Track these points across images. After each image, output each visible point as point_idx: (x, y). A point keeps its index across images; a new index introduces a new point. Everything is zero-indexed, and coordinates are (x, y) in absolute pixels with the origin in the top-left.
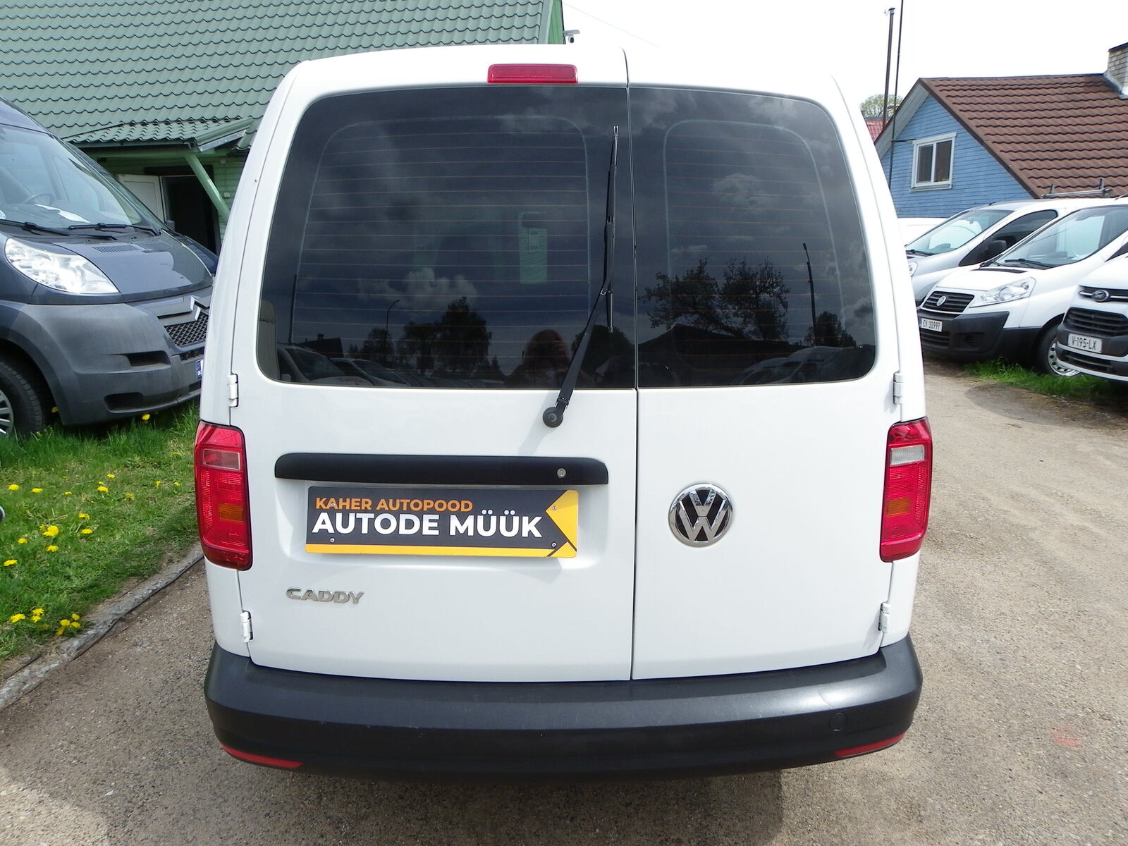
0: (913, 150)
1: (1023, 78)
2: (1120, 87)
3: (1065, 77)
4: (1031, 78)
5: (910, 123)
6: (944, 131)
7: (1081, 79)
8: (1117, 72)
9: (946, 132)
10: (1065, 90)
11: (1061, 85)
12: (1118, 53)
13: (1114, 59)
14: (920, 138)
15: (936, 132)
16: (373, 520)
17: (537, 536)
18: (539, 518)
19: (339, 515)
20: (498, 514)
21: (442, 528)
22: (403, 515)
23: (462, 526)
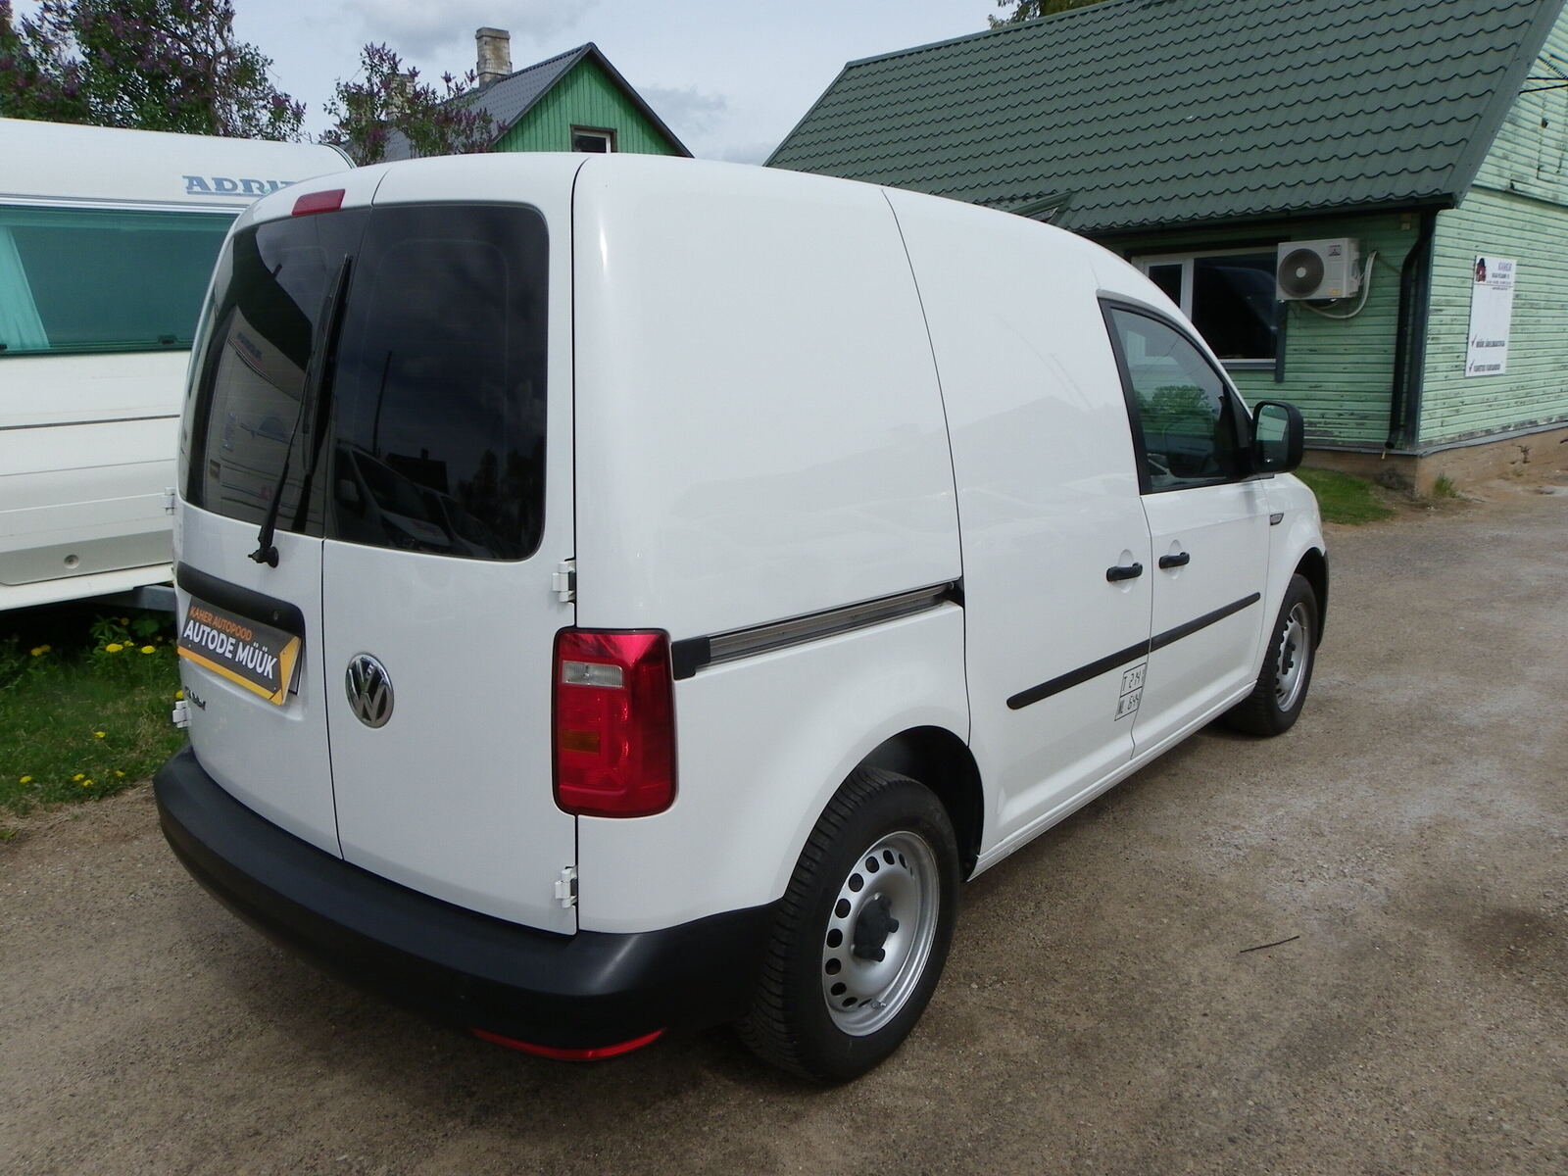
16: (208, 634)
17: (271, 677)
18: (275, 660)
19: (197, 624)
20: (260, 649)
21: (234, 652)
22: (221, 634)
23: (243, 655)
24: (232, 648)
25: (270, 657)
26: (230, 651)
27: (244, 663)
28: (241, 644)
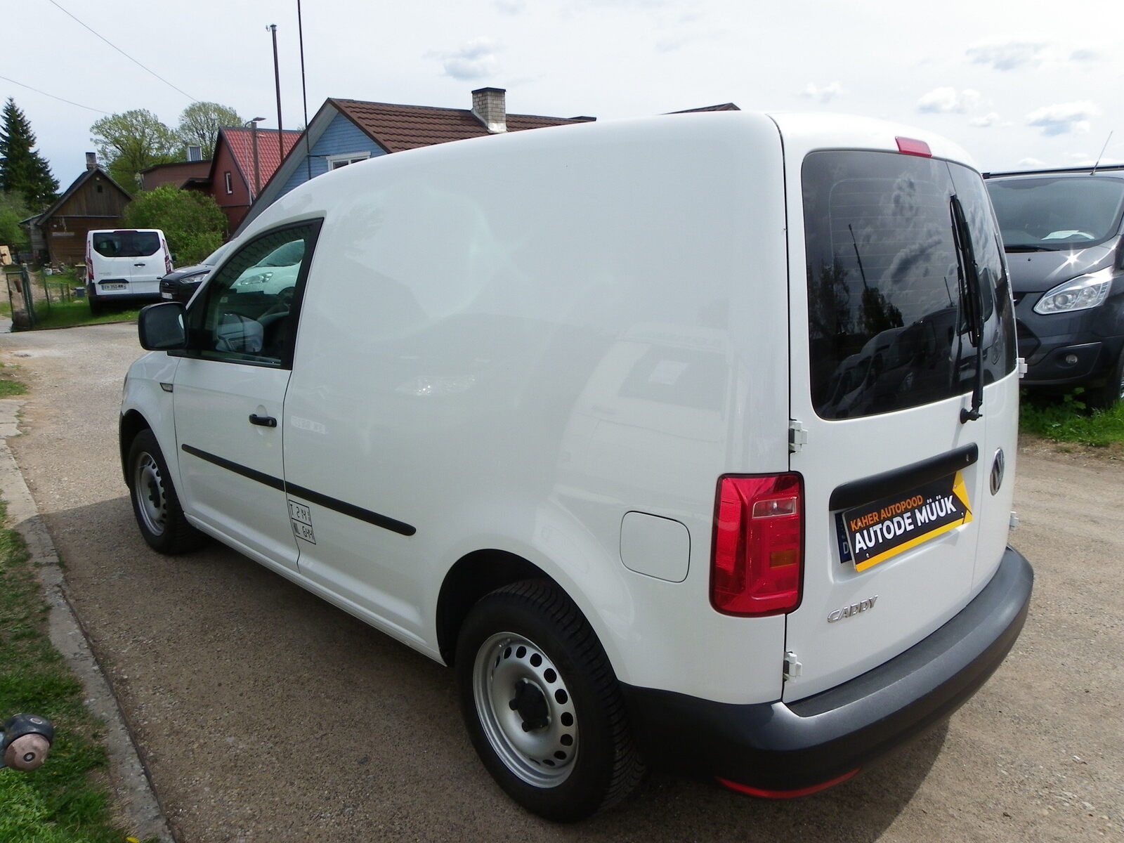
0: (327, 166)
1: (413, 107)
2: (486, 123)
3: (444, 110)
4: (420, 108)
5: (321, 139)
6: (357, 149)
7: (457, 114)
8: (481, 111)
9: (360, 151)
10: (448, 121)
11: (444, 117)
12: (480, 95)
13: (477, 100)
14: (333, 154)
15: (351, 150)
16: (881, 530)
17: (954, 510)
18: (951, 497)
19: (865, 532)
20: (934, 501)
21: (914, 522)
22: (894, 519)
23: (921, 517)
24: (910, 521)
25: (946, 499)
26: (910, 524)
27: (927, 521)
28: (916, 511)
